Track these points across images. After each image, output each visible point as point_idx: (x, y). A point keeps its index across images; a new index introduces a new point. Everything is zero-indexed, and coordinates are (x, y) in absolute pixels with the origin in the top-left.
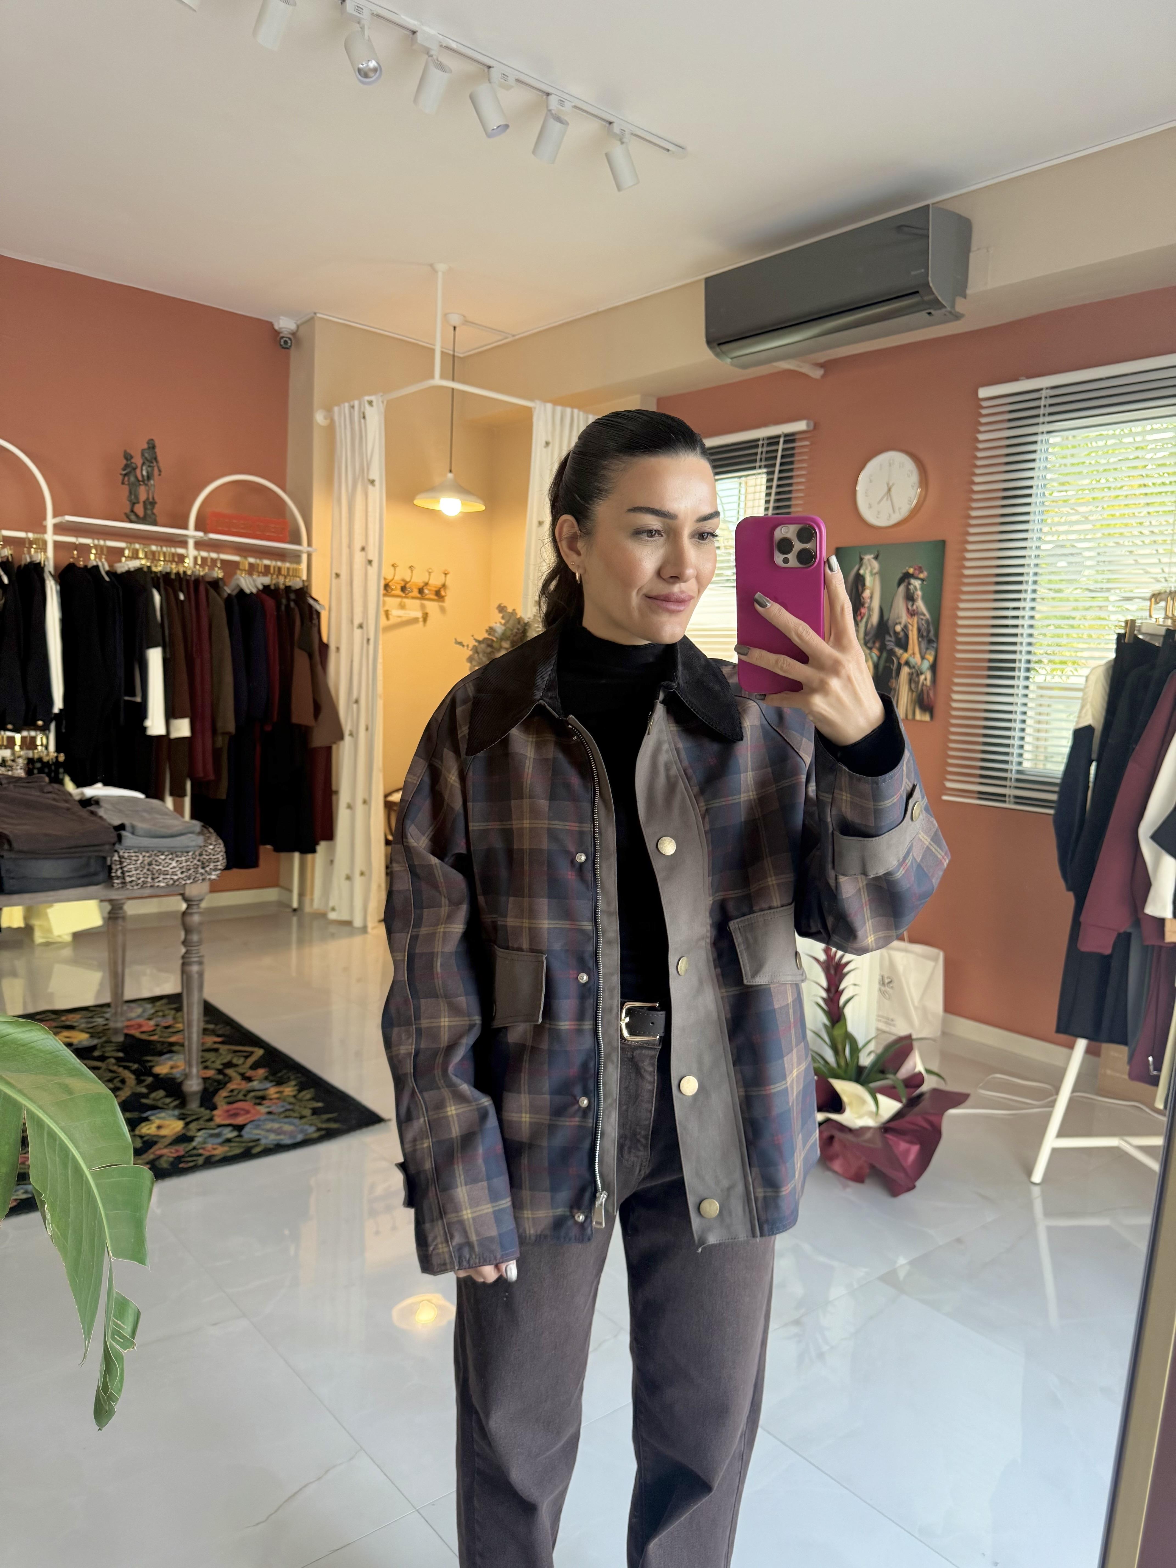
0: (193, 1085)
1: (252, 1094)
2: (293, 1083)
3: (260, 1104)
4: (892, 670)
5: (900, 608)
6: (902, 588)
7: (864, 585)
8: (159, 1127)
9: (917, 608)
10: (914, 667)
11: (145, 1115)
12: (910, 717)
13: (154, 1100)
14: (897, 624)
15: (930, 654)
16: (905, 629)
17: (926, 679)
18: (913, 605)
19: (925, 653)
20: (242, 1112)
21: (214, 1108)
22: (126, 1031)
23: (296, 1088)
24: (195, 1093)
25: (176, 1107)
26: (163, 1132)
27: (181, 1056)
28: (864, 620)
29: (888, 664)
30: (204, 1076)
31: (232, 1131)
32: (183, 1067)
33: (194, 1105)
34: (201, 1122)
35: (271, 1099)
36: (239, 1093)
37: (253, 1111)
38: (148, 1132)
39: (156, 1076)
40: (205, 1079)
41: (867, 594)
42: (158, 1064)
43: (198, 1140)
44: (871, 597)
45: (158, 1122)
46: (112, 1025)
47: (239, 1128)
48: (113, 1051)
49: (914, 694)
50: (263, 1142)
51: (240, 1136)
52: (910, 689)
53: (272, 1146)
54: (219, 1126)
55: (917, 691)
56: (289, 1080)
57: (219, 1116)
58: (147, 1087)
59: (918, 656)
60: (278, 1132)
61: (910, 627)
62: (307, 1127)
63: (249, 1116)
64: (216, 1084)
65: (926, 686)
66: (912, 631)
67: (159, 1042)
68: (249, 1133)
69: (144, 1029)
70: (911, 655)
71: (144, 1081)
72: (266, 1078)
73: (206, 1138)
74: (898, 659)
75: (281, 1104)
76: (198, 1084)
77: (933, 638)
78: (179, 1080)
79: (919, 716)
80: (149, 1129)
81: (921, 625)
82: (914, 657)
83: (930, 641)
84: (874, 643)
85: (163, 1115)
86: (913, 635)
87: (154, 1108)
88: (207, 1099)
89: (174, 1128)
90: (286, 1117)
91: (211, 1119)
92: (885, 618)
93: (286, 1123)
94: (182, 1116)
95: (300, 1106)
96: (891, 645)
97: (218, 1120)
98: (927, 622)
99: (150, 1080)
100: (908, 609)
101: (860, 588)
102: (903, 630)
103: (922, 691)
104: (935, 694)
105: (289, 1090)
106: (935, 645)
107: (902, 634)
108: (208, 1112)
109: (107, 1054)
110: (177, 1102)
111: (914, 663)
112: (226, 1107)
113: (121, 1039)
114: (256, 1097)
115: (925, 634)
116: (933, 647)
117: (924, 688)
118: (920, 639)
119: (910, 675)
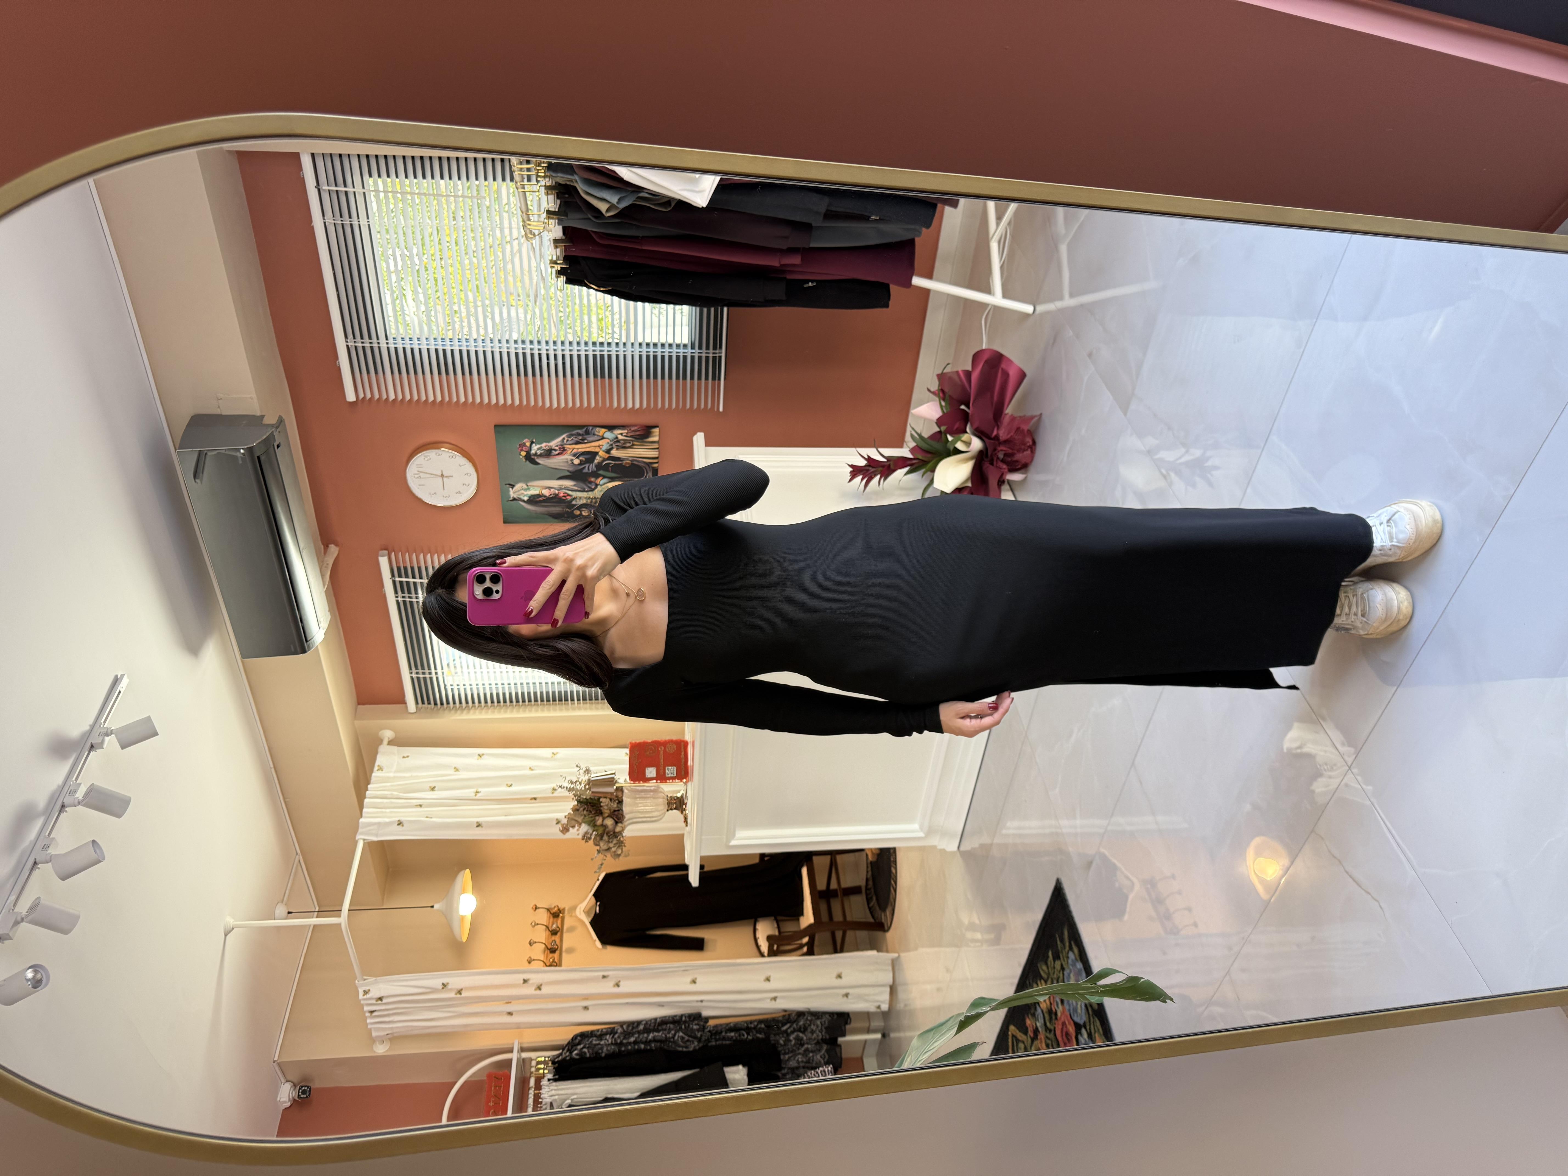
1: (1048, 1024)
3: (1056, 1014)
4: (616, 464)
5: (559, 461)
6: (539, 461)
7: (538, 495)
9: (557, 446)
10: (612, 445)
14: (572, 464)
15: (599, 432)
16: (577, 455)
17: (621, 434)
18: (555, 450)
19: (598, 435)
20: (1065, 1029)
28: (570, 493)
29: (610, 469)
31: (1081, 1035)
35: (1051, 1004)
37: (1063, 1019)
41: (546, 492)
44: (550, 488)
47: (1078, 1027)
49: (635, 443)
51: (1084, 1025)
55: (633, 441)
59: (601, 442)
61: (575, 451)
63: (1067, 1023)
65: (627, 434)
66: (578, 449)
68: (1081, 1016)
70: (601, 449)
72: (1034, 1015)
77: (584, 430)
81: (573, 442)
82: (603, 446)
83: (587, 433)
84: (591, 482)
92: (567, 474)
95: (1054, 973)
96: (592, 467)
98: (569, 436)
100: (558, 454)
101: (541, 499)
102: (578, 458)
103: (632, 437)
104: (635, 425)
106: (590, 428)
107: (582, 458)
111: (608, 445)
114: (1051, 1019)
115: (581, 438)
116: (592, 429)
117: (629, 435)
118: (586, 441)
119: (619, 448)
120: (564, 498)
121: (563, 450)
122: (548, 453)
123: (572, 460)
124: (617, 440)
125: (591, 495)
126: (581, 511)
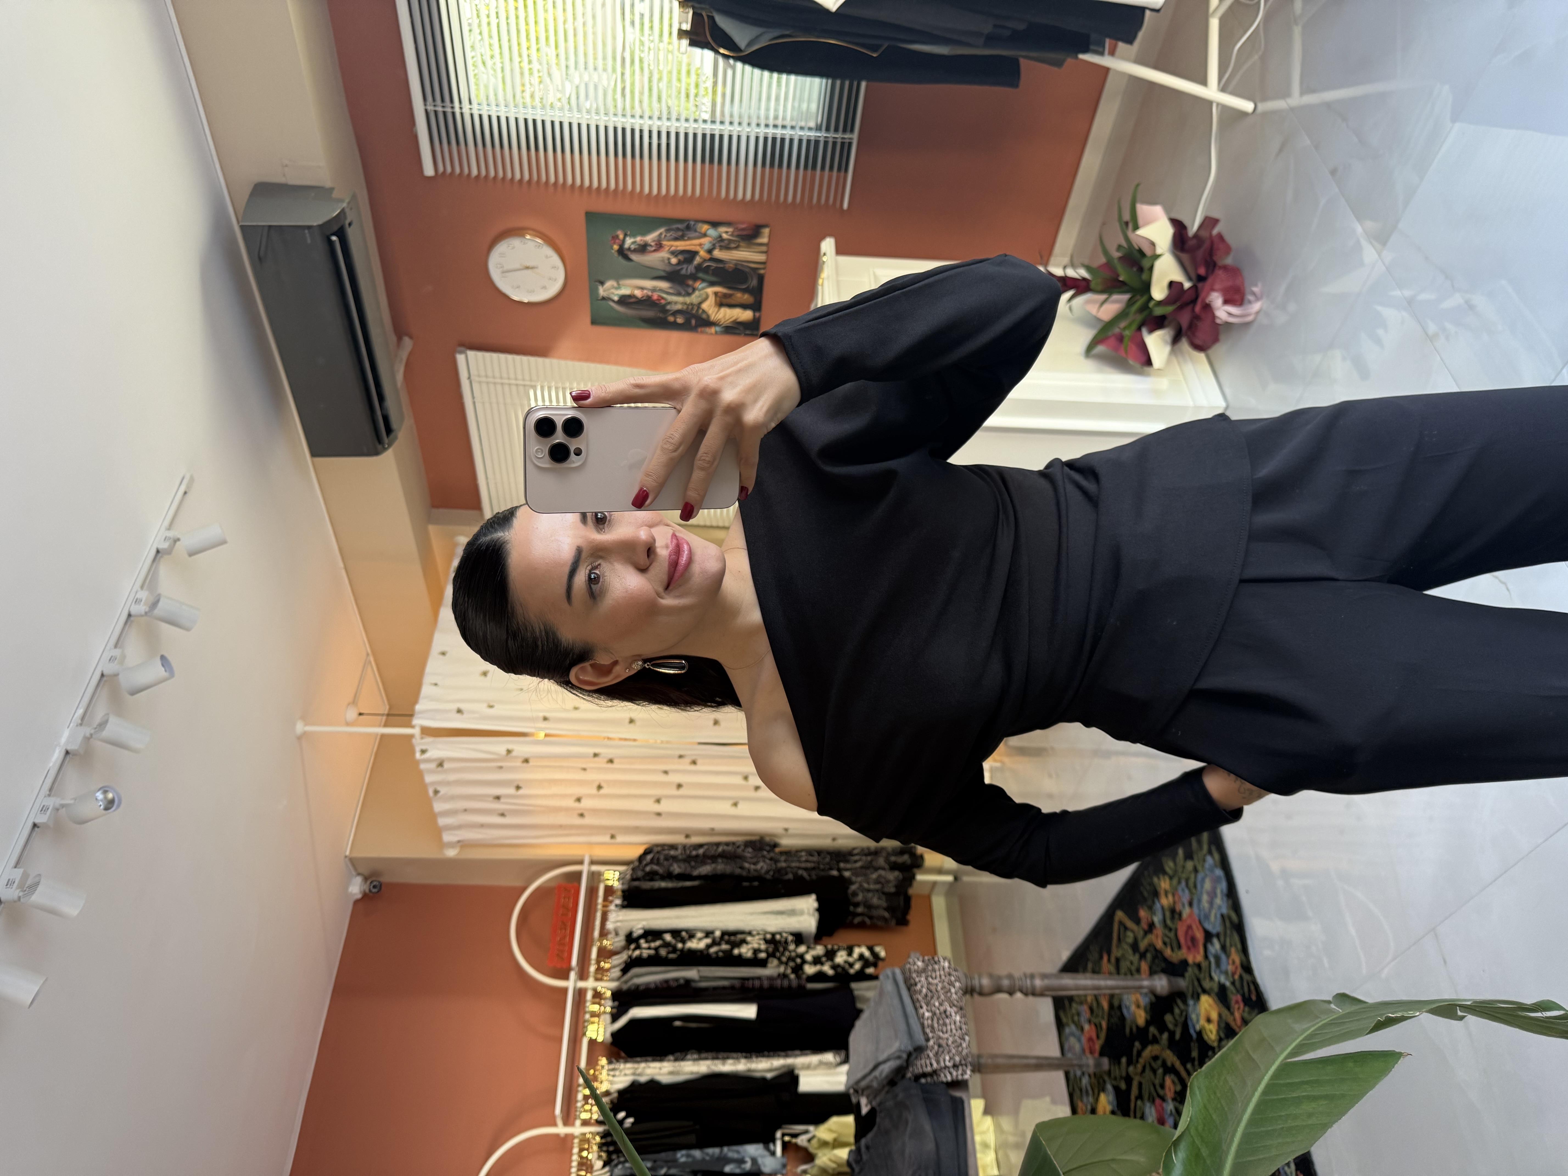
0: (1161, 984)
1: (1169, 922)
2: (1155, 880)
3: (1180, 914)
4: (716, 267)
5: (654, 259)
6: (633, 257)
7: (630, 296)
8: (1209, 1020)
9: (654, 241)
10: (714, 245)
11: (1194, 1036)
12: (764, 248)
13: (1176, 1025)
14: (669, 263)
15: (701, 228)
16: (674, 253)
17: (726, 232)
18: (651, 245)
19: (700, 233)
20: (1190, 933)
21: (1184, 963)
22: (1097, 1055)
23: (1161, 876)
24: (1170, 982)
25: (1185, 1002)
26: (1214, 1016)
27: (1125, 997)
28: (665, 296)
29: (710, 272)
30: (1147, 972)
31: (1212, 944)
32: (1138, 996)
33: (1182, 983)
34: (1202, 976)
35: (1174, 902)
36: (1168, 937)
37: (1189, 922)
38: (1214, 1032)
39: (1148, 1023)
40: (1152, 972)
41: (638, 293)
42: (1134, 1021)
43: (1223, 979)
44: (642, 288)
45: (1202, 1022)
46: (1091, 1070)
47: (1208, 936)
48: (1120, 1068)
49: (742, 244)
50: (1224, 911)
51: (1218, 936)
52: (736, 248)
53: (1230, 902)
54: (1206, 957)
55: (739, 242)
56: (1152, 884)
57: (1195, 957)
58: (1161, 1032)
59: (703, 240)
60: (1212, 895)
61: (673, 248)
62: (1207, 865)
63: (1194, 927)
64: (1156, 961)
65: (733, 232)
66: (677, 247)
67: (1109, 1020)
68: (1214, 925)
69: (1094, 1036)
70: (702, 248)
71: (1154, 1036)
72: (1151, 908)
73: (1221, 972)
74: (705, 261)
75: (1180, 892)
76: (1160, 979)
77: (686, 224)
78: (1153, 999)
79: (764, 240)
80: (1211, 1032)
81: (672, 237)
82: (704, 245)
83: (688, 228)
84: (688, 286)
85: (1194, 1017)
86: (680, 246)
87: (1185, 1026)
88: (1175, 969)
89: (1210, 1005)
90: (1195, 886)
91: (1199, 966)
92: (663, 274)
93: (1202, 887)
94: (1195, 996)
95: (1183, 872)
96: (691, 269)
97: (1199, 958)
98: (668, 231)
99: (1153, 1030)
100: (655, 251)
101: (633, 300)
102: (676, 256)
103: (738, 236)
104: (743, 223)
105: (1164, 884)
106: (692, 223)
107: (681, 257)
108: (1190, 969)
109: (1124, 1074)
110: (1179, 1002)
111: (710, 245)
112: (1184, 950)
113: (1105, 1061)
114: (1173, 918)
115: (680, 233)
116: (694, 225)
117: (736, 233)
118: (686, 238)
119: (722, 248)
120: (657, 302)
121: (659, 246)
122: (643, 249)
123: (669, 259)
124: (720, 239)
125: (688, 300)
126: (676, 318)
